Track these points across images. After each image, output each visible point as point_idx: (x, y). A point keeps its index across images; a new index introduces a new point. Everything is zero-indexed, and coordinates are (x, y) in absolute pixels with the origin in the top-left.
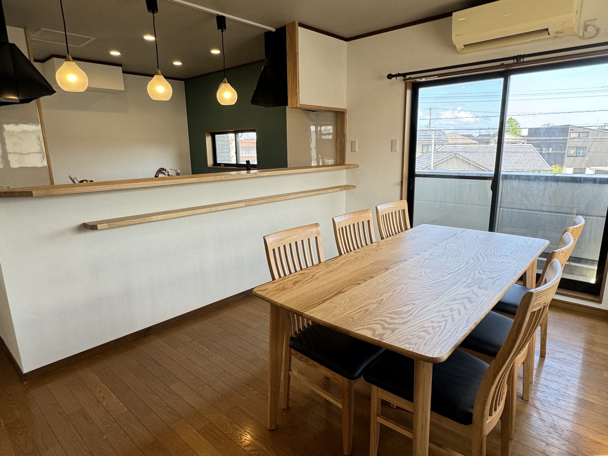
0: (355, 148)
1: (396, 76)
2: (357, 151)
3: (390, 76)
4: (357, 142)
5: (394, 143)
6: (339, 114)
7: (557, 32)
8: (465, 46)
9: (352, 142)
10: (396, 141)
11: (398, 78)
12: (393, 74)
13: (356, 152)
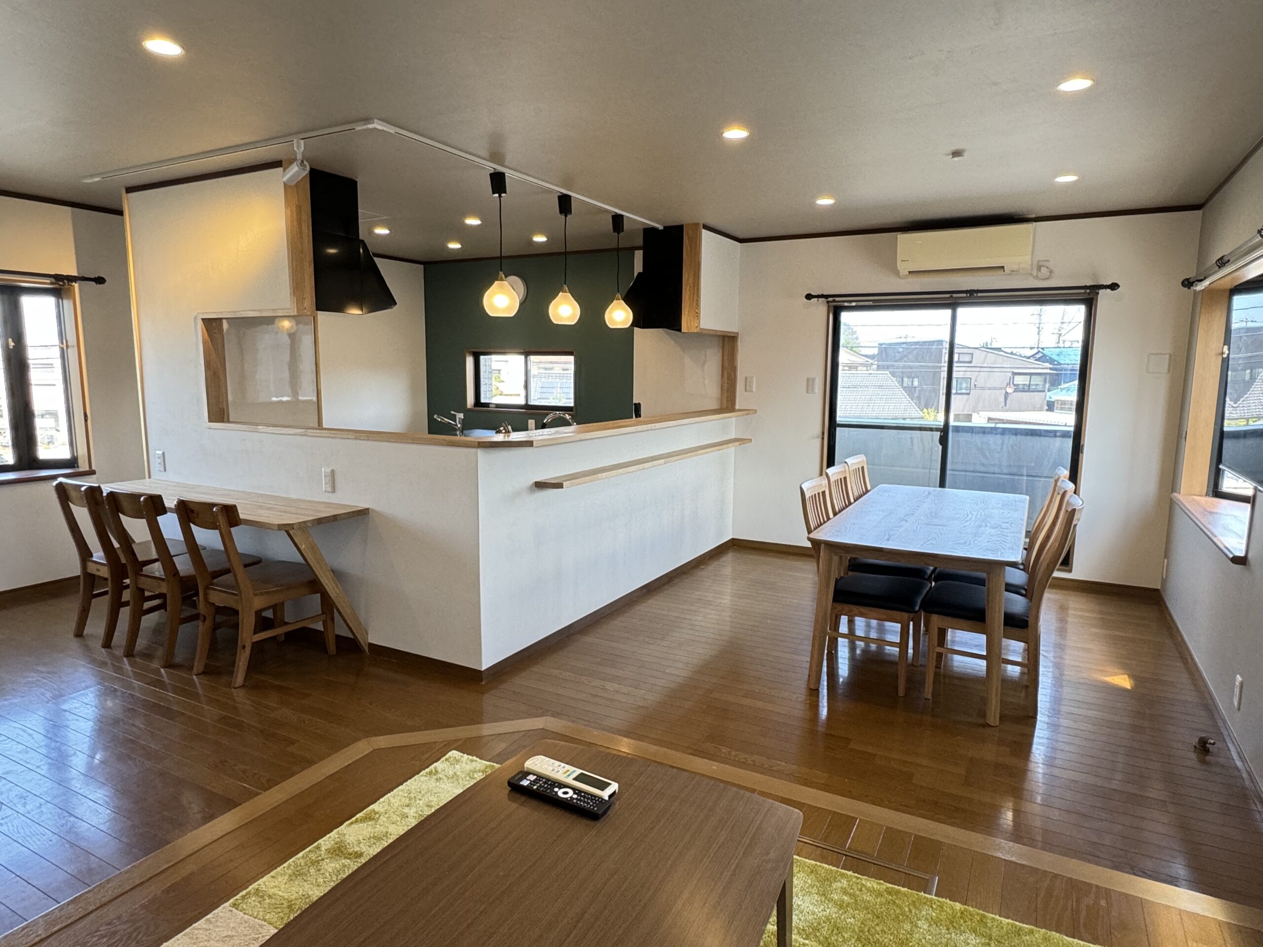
0: (751, 387)
1: (818, 297)
2: (754, 390)
3: (809, 297)
4: (754, 379)
5: (810, 383)
6: (726, 339)
7: (1013, 271)
8: (909, 272)
9: (746, 378)
10: (813, 380)
11: (820, 299)
12: (813, 294)
13: (752, 392)
